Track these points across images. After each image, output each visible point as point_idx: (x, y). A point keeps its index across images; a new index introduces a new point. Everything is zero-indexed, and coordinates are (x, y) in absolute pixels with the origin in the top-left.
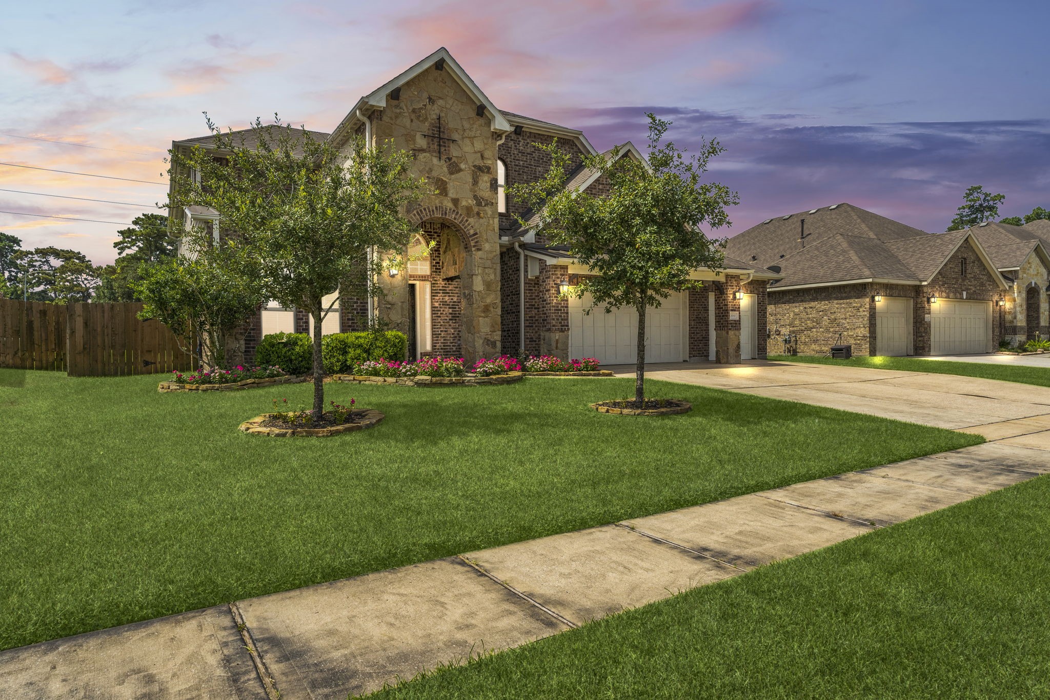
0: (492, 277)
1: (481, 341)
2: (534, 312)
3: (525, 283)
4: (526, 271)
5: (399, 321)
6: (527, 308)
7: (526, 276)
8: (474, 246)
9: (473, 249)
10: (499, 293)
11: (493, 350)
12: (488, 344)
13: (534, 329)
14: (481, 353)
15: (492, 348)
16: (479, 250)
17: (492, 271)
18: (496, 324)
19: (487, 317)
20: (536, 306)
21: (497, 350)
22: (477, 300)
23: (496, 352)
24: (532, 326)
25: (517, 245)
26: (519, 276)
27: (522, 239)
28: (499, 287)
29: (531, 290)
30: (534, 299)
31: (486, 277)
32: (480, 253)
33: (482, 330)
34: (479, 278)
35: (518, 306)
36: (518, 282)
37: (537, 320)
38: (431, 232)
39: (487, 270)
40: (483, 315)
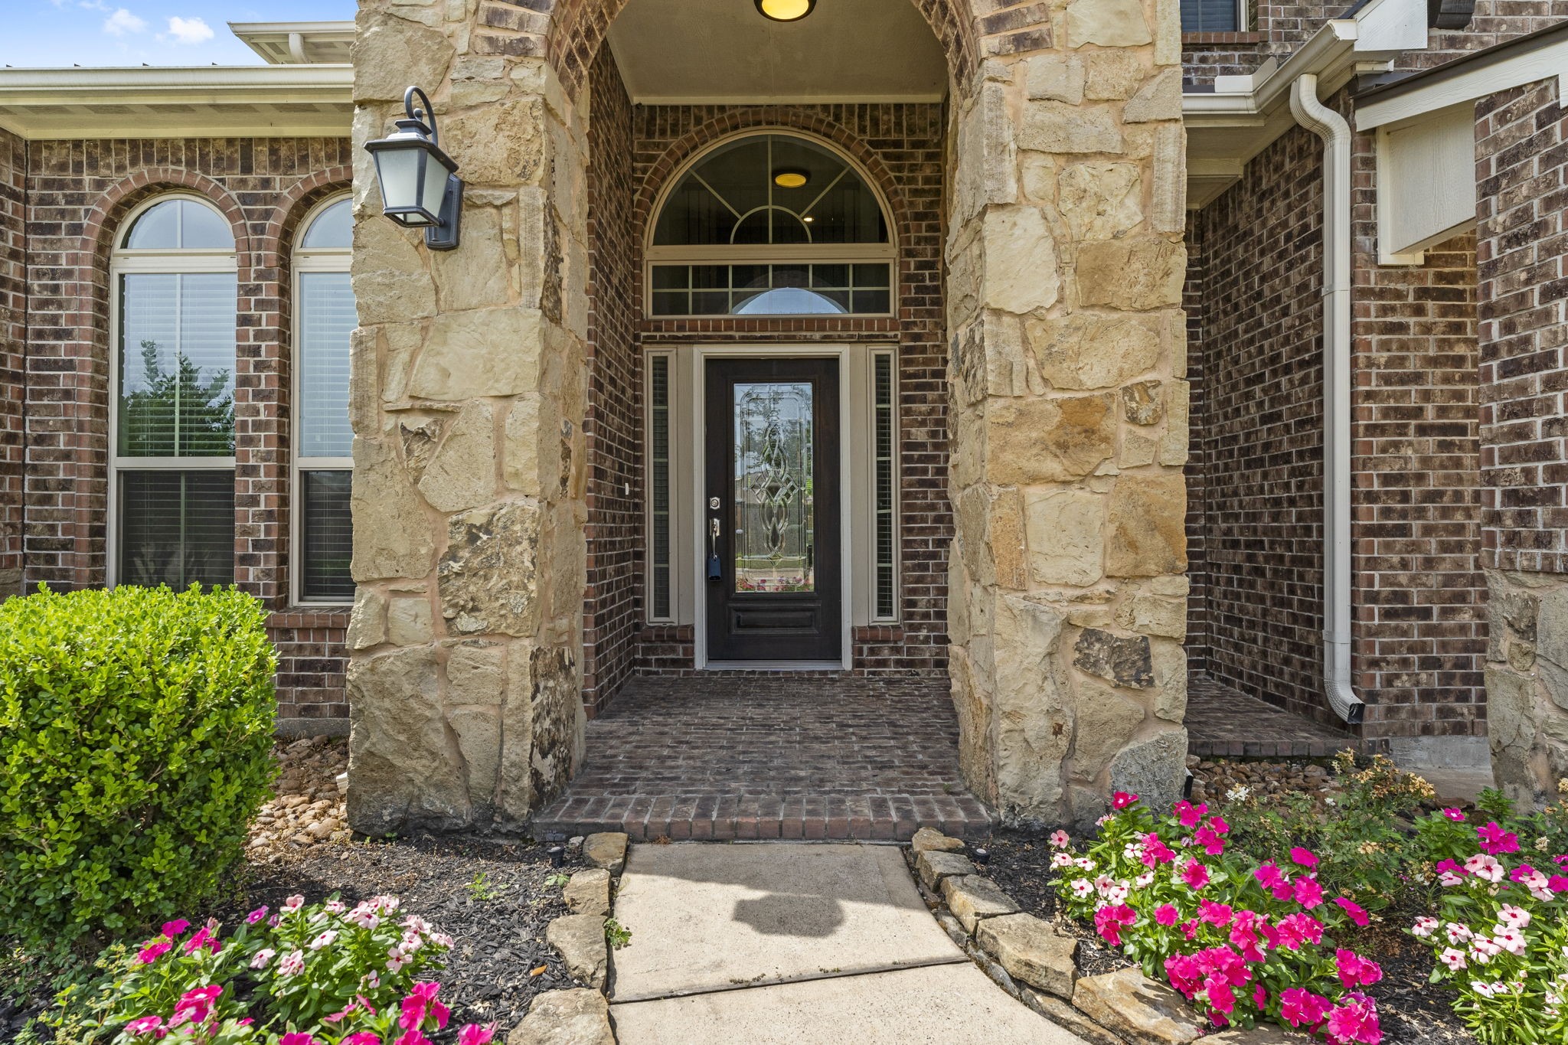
0: (1126, 213)
1: (1039, 645)
2: (1415, 450)
3: (1358, 293)
4: (1364, 225)
5: (478, 517)
6: (1372, 430)
7: (1362, 257)
8: (995, 24)
9: (988, 43)
10: (1177, 321)
11: (1124, 704)
12: (1085, 663)
13: (1415, 547)
14: (1036, 724)
15: (1121, 684)
16: (1027, 43)
17: (1124, 172)
18: (1153, 527)
19: (1084, 479)
20: (1430, 417)
21: (1160, 701)
22: (1008, 371)
23: (1147, 719)
24: (1404, 531)
25: (1306, 94)
26: (1317, 269)
27: (1342, 30)
28: (1179, 277)
29: (1402, 328)
30: (1418, 378)
31: (1079, 219)
32: (1036, 62)
33: (1049, 570)
34: (1030, 223)
35: (1314, 421)
36: (1314, 297)
37: (1433, 496)
38: (898, 144)
39: (1082, 169)
40: (1053, 466)
